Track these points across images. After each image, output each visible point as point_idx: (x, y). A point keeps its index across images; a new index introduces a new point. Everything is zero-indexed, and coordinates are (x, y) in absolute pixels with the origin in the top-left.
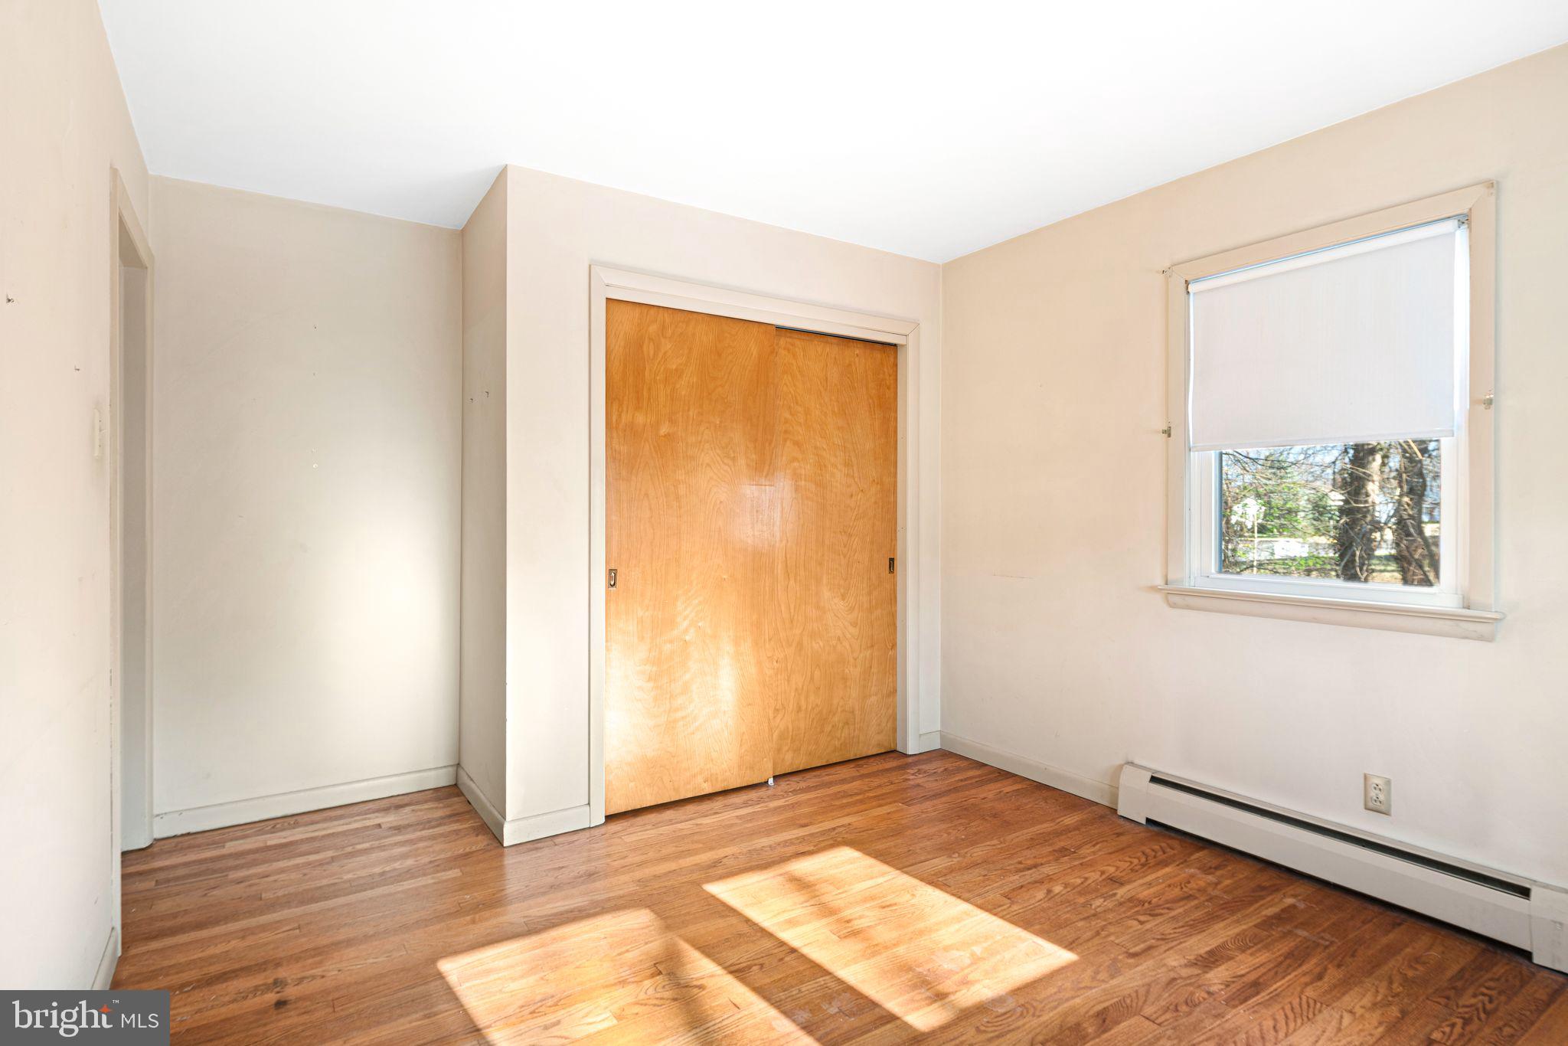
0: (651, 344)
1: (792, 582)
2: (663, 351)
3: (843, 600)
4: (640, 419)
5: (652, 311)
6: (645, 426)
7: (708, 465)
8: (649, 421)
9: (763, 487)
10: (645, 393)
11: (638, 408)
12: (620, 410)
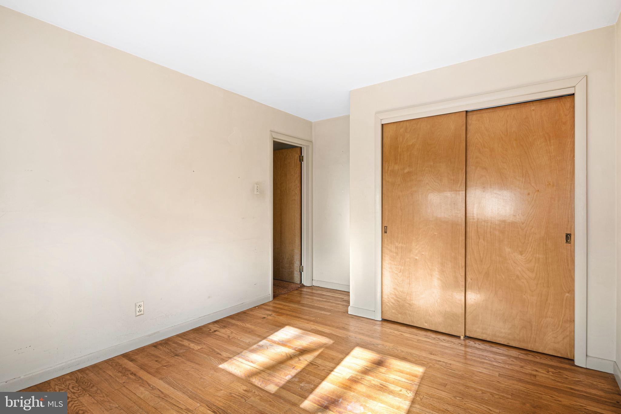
0: (401, 136)
1: (481, 240)
2: (406, 138)
3: (521, 255)
4: (397, 167)
5: (401, 123)
6: (398, 170)
7: (427, 183)
8: (400, 168)
9: (458, 192)
10: (399, 157)
11: (396, 163)
12: (389, 165)
